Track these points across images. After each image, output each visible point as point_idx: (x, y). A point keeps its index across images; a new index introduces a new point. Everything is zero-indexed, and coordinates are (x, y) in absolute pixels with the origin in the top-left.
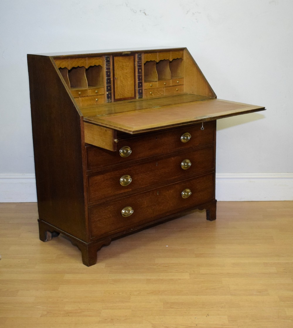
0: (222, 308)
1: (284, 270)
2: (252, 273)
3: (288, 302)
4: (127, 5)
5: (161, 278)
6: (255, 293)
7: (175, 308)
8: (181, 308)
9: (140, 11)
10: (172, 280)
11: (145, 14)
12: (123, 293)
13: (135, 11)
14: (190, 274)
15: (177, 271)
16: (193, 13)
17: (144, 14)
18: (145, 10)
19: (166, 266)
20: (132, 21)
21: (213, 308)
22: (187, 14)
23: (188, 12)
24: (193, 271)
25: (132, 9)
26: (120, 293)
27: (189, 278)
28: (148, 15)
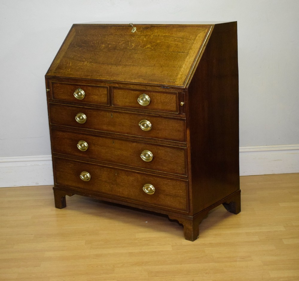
0: (206, 274)
1: (267, 238)
2: (234, 242)
5: (143, 251)
6: (238, 259)
7: (160, 277)
8: (166, 276)
10: (154, 252)
12: (106, 266)
14: (172, 246)
15: (158, 244)
19: (148, 240)
21: (197, 274)
24: (175, 243)
26: (103, 266)
27: (171, 249)
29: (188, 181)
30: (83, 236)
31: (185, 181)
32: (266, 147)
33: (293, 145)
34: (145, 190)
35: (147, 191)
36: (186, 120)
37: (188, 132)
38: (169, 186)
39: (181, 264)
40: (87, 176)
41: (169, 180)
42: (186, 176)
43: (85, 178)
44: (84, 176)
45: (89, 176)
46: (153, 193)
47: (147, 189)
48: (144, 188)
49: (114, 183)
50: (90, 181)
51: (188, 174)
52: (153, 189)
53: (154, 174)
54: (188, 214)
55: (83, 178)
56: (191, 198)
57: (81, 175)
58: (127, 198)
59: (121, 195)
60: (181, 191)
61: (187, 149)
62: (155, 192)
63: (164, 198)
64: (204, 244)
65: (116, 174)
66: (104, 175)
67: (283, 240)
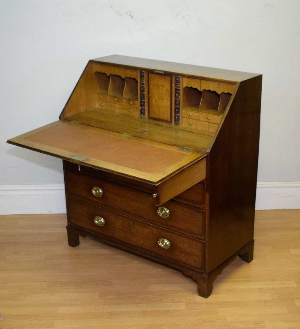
1: (279, 296)
2: (247, 301)
4: (111, 7)
5: (157, 309)
9: (126, 13)
10: (168, 311)
11: (132, 17)
13: (120, 14)
14: (185, 304)
15: (172, 300)
16: (183, 16)
17: (130, 17)
18: (131, 12)
19: (161, 295)
20: (117, 24)
22: (177, 17)
23: (177, 15)
24: (189, 300)
25: (117, 11)
28: (135, 18)
29: (205, 242)
30: (96, 286)
31: (201, 242)
34: (161, 244)
35: (163, 246)
36: (205, 184)
37: (207, 196)
38: (184, 244)
40: (101, 221)
41: (185, 239)
42: (203, 238)
43: (100, 223)
44: (98, 221)
45: (103, 221)
46: (168, 248)
47: (162, 243)
48: (159, 242)
49: (129, 232)
50: (104, 226)
51: (205, 236)
52: (167, 243)
53: (169, 230)
54: (203, 273)
55: (97, 222)
56: (207, 258)
57: (95, 220)
58: (142, 248)
59: (135, 244)
60: (197, 251)
61: (205, 212)
62: (170, 247)
63: (179, 254)
64: (217, 302)
65: (131, 224)
66: (119, 223)
67: (295, 300)
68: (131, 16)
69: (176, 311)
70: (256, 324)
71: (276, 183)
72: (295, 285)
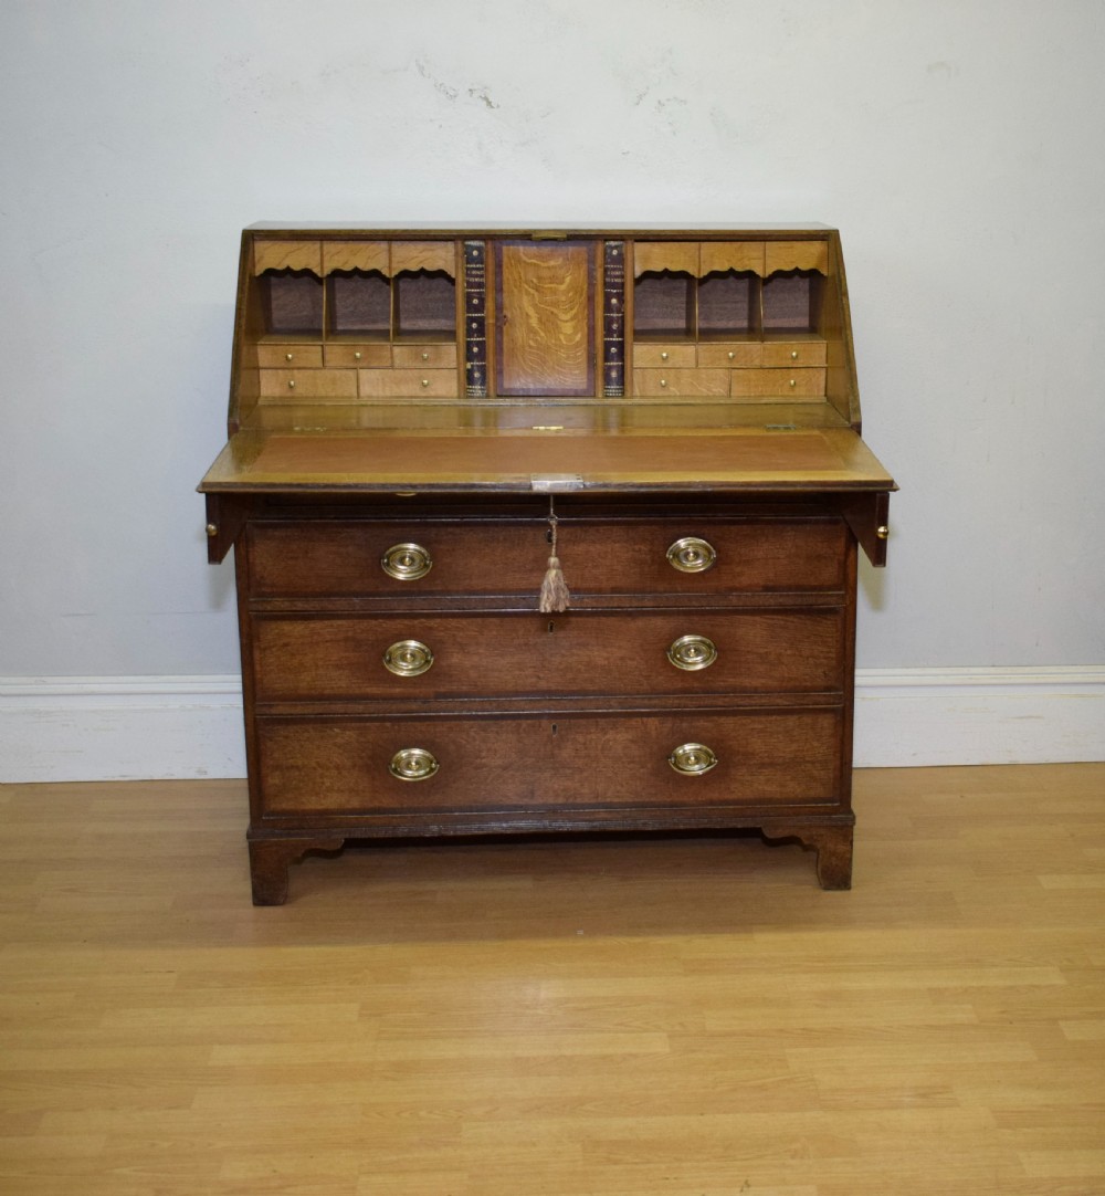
0: (793, 1157)
1: (1003, 1012)
2: (891, 1027)
3: (1025, 1130)
4: (421, 69)
6: (907, 1100)
7: (627, 1163)
8: (649, 1162)
9: (471, 90)
10: (606, 1058)
11: (489, 103)
12: (430, 1112)
13: (452, 93)
14: (669, 1037)
15: (621, 1024)
16: (659, 102)
17: (484, 103)
18: (485, 88)
19: (582, 1009)
20: (441, 127)
21: (760, 1157)
22: (638, 104)
23: (640, 97)
24: (681, 1024)
25: (441, 85)
26: (422, 1113)
27: (667, 1050)
28: (498, 106)
30: (351, 984)
32: (992, 670)
33: (1082, 669)
39: (702, 1114)
64: (781, 1030)
67: (1062, 1024)
68: (486, 99)
69: (635, 1056)
70: (924, 1096)
71: (980, 670)
72: (1058, 980)
